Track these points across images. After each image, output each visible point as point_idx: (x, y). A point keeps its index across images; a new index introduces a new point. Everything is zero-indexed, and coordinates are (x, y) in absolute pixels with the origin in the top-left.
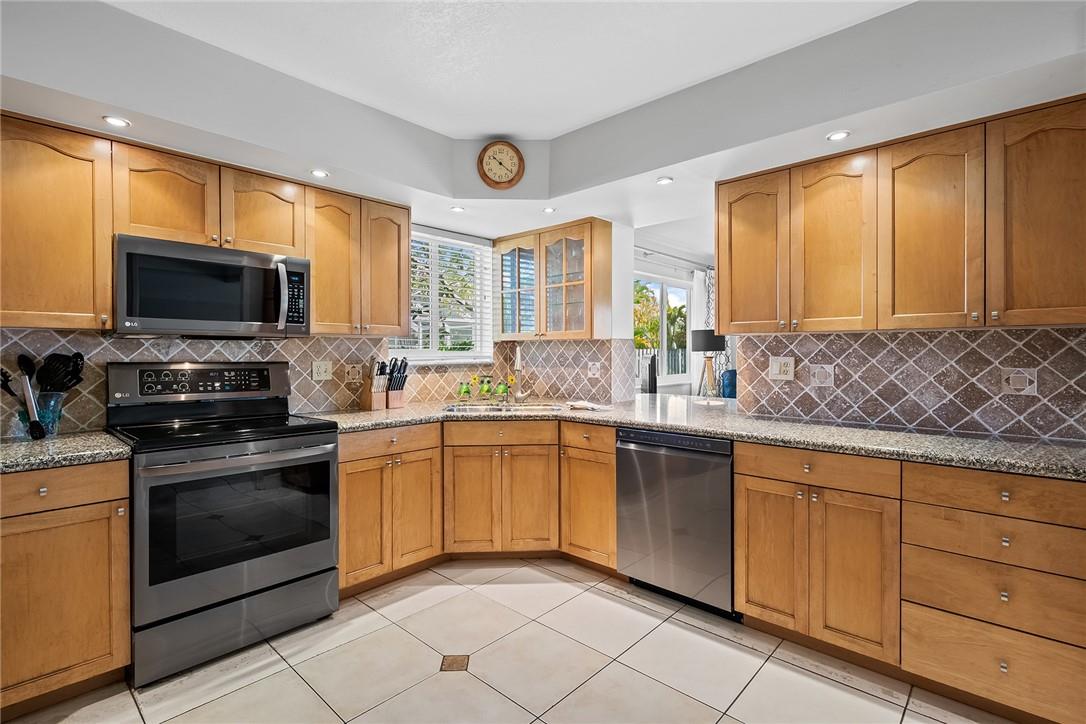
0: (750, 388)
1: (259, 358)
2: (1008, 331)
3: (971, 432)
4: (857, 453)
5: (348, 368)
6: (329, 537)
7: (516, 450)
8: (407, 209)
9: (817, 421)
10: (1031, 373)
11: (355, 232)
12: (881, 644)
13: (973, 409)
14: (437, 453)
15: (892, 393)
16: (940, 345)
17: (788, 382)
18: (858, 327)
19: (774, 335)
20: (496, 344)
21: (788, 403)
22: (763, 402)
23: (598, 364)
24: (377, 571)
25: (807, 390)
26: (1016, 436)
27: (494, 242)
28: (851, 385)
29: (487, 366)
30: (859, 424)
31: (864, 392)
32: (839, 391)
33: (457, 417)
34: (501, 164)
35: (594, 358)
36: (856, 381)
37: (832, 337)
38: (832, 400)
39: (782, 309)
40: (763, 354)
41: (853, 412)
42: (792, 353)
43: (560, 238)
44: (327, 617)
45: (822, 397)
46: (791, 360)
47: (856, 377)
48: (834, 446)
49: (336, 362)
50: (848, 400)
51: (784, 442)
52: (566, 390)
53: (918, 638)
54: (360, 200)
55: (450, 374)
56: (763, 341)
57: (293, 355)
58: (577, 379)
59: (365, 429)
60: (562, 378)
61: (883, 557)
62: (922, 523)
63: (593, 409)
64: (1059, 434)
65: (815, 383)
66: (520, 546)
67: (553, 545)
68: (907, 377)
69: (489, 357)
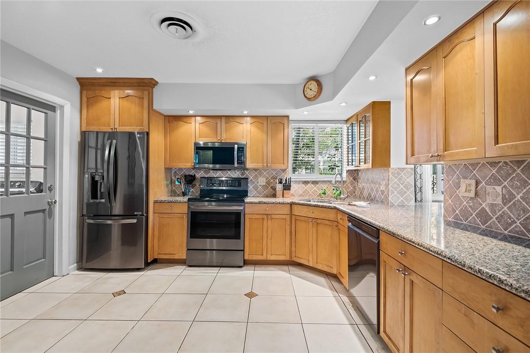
0: (450, 201)
1: (241, 177)
5: (272, 181)
6: (240, 239)
7: (319, 221)
8: (288, 117)
11: (265, 130)
14: (288, 217)
17: (471, 199)
20: (347, 171)
21: (472, 214)
22: (457, 212)
23: (384, 182)
24: (260, 258)
25: (484, 205)
27: (346, 121)
28: (514, 204)
31: (525, 210)
32: (506, 208)
34: (311, 89)
35: (383, 179)
36: (518, 201)
37: (501, 164)
38: (501, 216)
40: (458, 177)
41: (516, 227)
42: (474, 177)
43: (363, 115)
44: (241, 267)
45: (494, 212)
46: (473, 182)
47: (518, 197)
49: (267, 178)
50: (512, 216)
51: (393, 234)
54: (267, 117)
55: (319, 186)
57: (252, 176)
58: (377, 190)
59: (255, 203)
60: (372, 189)
65: (489, 200)
66: (320, 267)
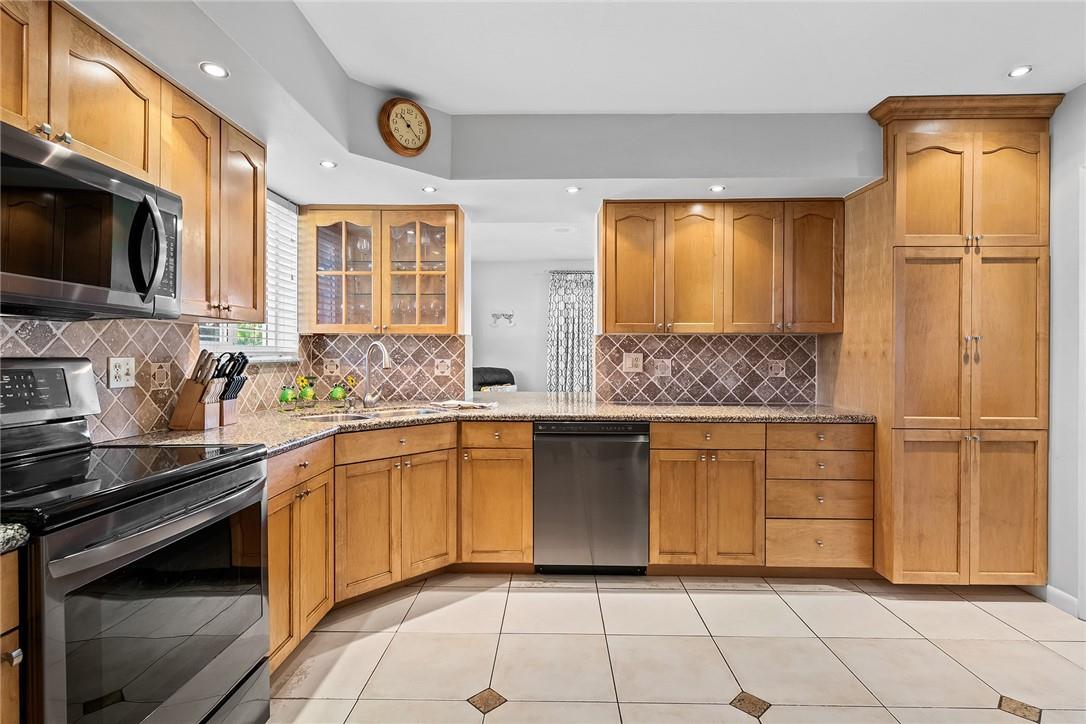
0: (607, 380)
1: (29, 351)
2: (772, 337)
3: (754, 402)
4: (742, 421)
5: (154, 368)
7: (417, 460)
8: (263, 148)
9: (659, 403)
10: (782, 363)
12: (753, 554)
13: (754, 387)
14: (330, 477)
15: (709, 379)
16: (736, 345)
17: (638, 374)
18: (711, 331)
19: (626, 335)
20: (301, 337)
21: (638, 391)
22: (618, 391)
23: (448, 362)
24: (287, 649)
25: (652, 379)
26: (775, 403)
27: (302, 209)
28: (683, 375)
29: (294, 365)
30: (688, 402)
31: (691, 379)
32: (675, 380)
33: (354, 427)
34: (409, 126)
35: (442, 355)
36: (686, 371)
38: (670, 387)
39: (657, 314)
40: (618, 351)
41: (684, 395)
42: (640, 350)
43: (411, 220)
45: (663, 385)
46: (640, 356)
47: (686, 368)
48: (726, 418)
49: (139, 359)
50: (681, 386)
51: (691, 419)
52: (404, 390)
53: (775, 541)
54: (220, 120)
56: (618, 339)
58: (419, 378)
59: (283, 452)
60: (398, 378)
61: (754, 492)
62: (779, 464)
63: (483, 407)
64: (796, 400)
65: (658, 373)
66: (421, 569)
67: (452, 559)
68: (718, 367)
69: (292, 354)
